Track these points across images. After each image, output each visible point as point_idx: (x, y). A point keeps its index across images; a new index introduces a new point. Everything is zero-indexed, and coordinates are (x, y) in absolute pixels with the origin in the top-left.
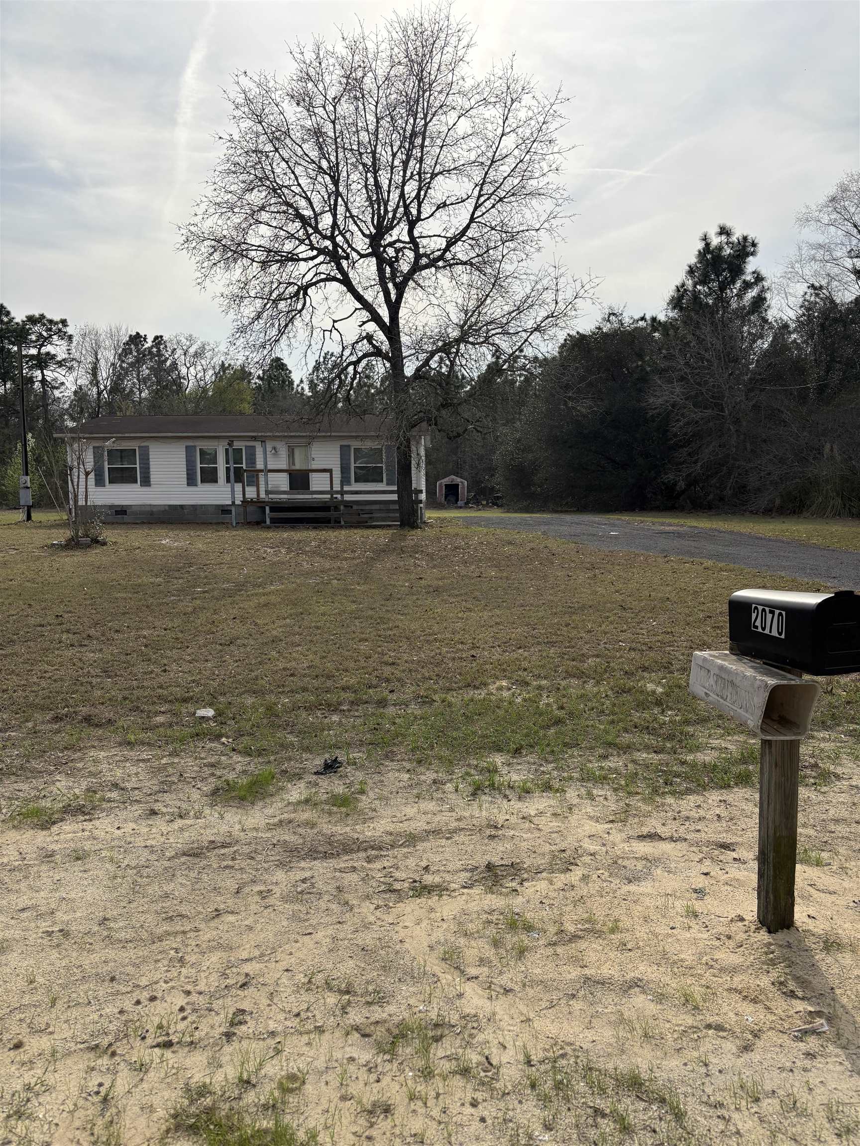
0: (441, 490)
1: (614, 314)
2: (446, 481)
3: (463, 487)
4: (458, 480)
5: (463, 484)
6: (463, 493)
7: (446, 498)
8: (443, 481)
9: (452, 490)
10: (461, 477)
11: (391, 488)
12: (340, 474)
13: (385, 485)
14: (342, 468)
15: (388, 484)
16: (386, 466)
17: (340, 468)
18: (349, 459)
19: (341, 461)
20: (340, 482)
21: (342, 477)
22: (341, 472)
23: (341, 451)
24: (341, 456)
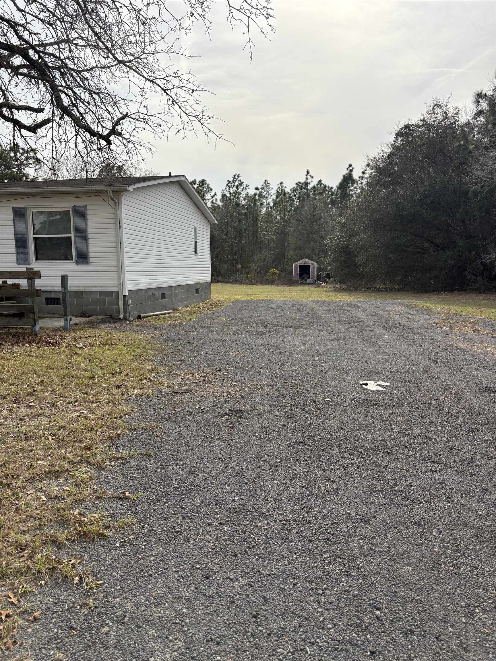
0: (296, 270)
1: (439, 106)
2: (300, 263)
3: (314, 268)
4: (309, 262)
5: (314, 266)
6: (313, 272)
7: (300, 276)
8: (298, 263)
9: (305, 270)
10: (313, 260)
11: (82, 268)
12: (15, 248)
13: (74, 264)
14: (16, 240)
15: (78, 263)
16: (75, 236)
17: (14, 241)
18: (26, 228)
19: (14, 230)
20: (15, 259)
21: (17, 253)
22: (16, 246)
23: (14, 216)
24: (14, 223)
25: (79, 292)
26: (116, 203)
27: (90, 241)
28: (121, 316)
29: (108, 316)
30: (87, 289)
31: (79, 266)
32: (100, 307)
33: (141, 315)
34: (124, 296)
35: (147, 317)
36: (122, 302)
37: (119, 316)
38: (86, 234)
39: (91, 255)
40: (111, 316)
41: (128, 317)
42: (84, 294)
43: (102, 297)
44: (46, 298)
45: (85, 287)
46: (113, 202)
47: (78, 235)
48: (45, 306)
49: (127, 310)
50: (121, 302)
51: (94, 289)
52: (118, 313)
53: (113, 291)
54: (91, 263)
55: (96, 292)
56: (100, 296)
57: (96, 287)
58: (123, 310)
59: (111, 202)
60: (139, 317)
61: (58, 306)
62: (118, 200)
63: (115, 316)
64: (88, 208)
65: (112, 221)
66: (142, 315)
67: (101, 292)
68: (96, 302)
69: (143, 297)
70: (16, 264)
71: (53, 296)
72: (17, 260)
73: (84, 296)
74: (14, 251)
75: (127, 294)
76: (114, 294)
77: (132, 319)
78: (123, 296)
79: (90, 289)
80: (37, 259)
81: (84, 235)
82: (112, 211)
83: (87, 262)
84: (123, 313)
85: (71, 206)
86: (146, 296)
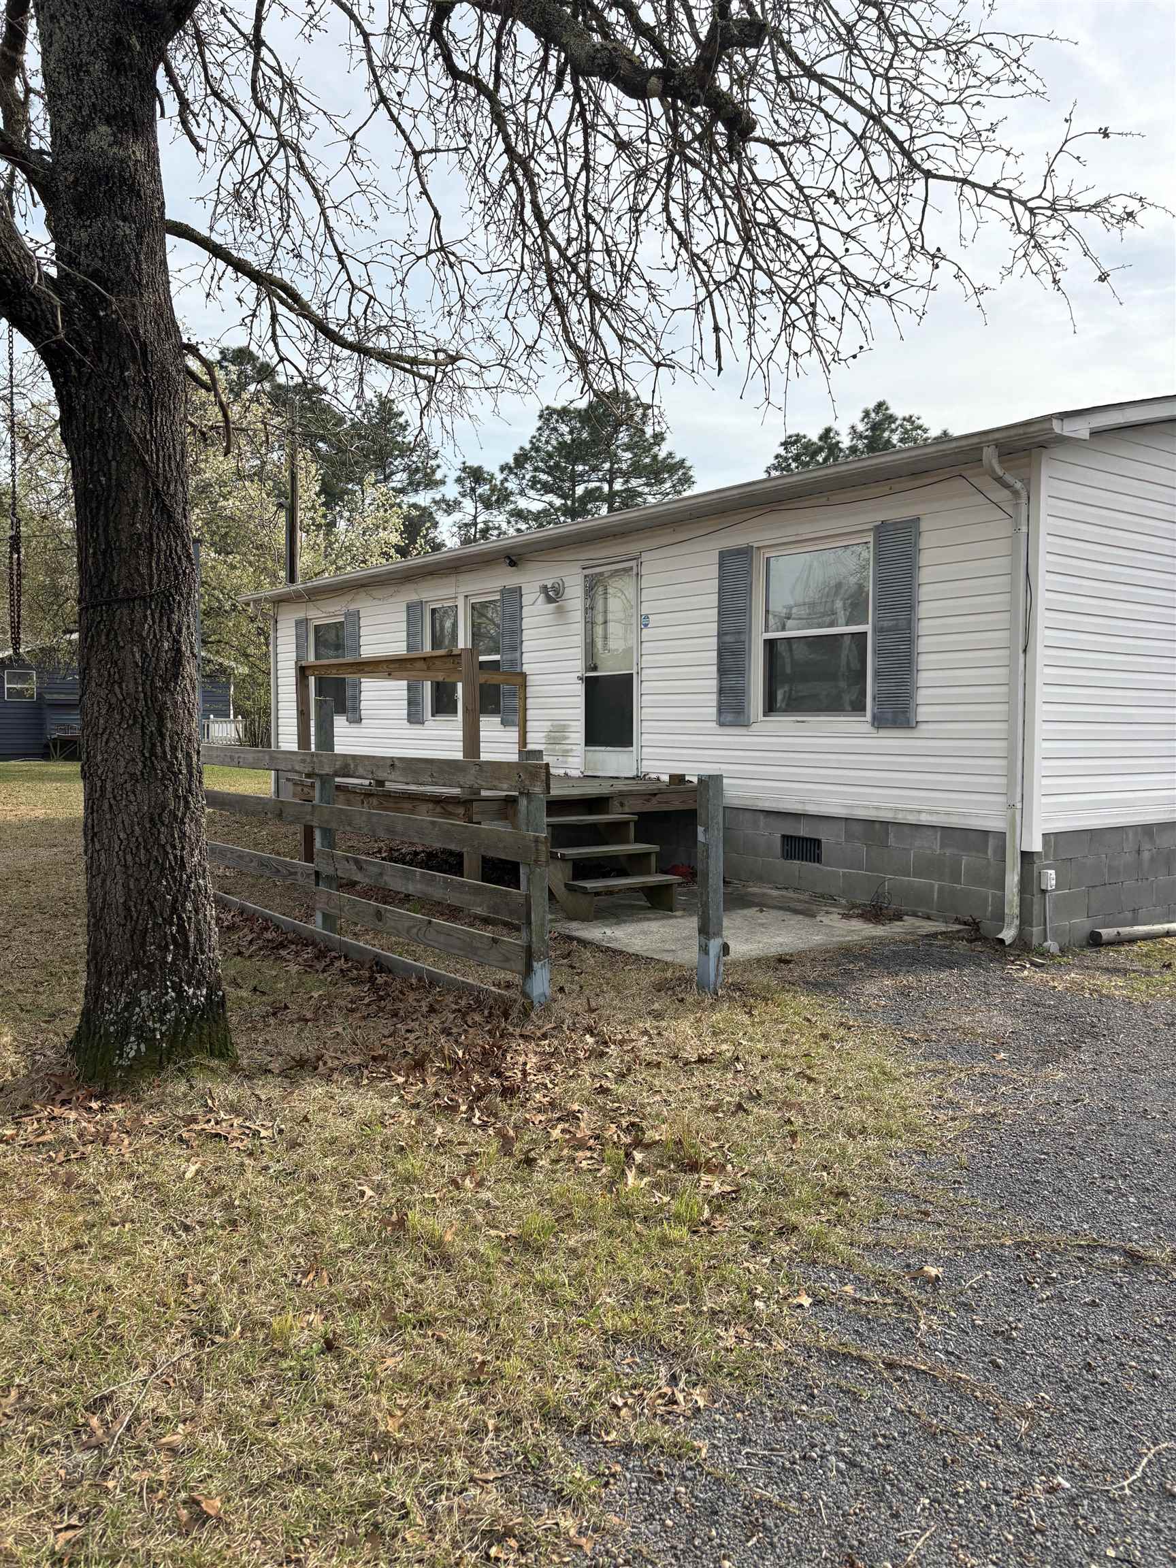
11: (892, 740)
12: (715, 675)
13: (867, 728)
14: (722, 652)
15: (880, 722)
16: (876, 630)
17: (715, 654)
18: (746, 611)
19: (719, 622)
20: (715, 710)
21: (721, 691)
22: (719, 670)
23: (721, 578)
24: (720, 600)
25: (877, 826)
26: (1016, 493)
27: (923, 644)
28: (1008, 935)
29: (965, 923)
30: (901, 818)
31: (883, 733)
32: (941, 889)
33: (1103, 931)
34: (1027, 857)
35: (1132, 940)
36: (1016, 878)
37: (1001, 931)
38: (909, 621)
39: (922, 696)
40: (975, 925)
41: (1035, 941)
42: (891, 836)
43: (948, 852)
44: (783, 836)
45: (897, 810)
46: (1006, 493)
47: (885, 624)
48: (781, 862)
49: (1036, 909)
50: (1013, 879)
51: (925, 819)
52: (1000, 918)
53: (986, 833)
54: (923, 727)
55: (930, 832)
56: (942, 847)
57: (930, 813)
58: (1016, 911)
59: (1002, 495)
60: (1095, 941)
61: (817, 865)
62: (1027, 482)
63: (987, 926)
64: (924, 526)
65: (1003, 564)
66: (1107, 933)
67: (949, 833)
68: (929, 867)
69: (1128, 858)
70: (714, 724)
71: (803, 831)
72: (720, 711)
73: (892, 841)
74: (713, 684)
75: (1037, 846)
76: (991, 842)
77: (1052, 945)
78: (1023, 853)
79: (912, 819)
80: (770, 707)
81: (903, 624)
82: (1002, 528)
83: (908, 721)
84: (1017, 922)
85: (871, 526)
86: (1146, 855)
